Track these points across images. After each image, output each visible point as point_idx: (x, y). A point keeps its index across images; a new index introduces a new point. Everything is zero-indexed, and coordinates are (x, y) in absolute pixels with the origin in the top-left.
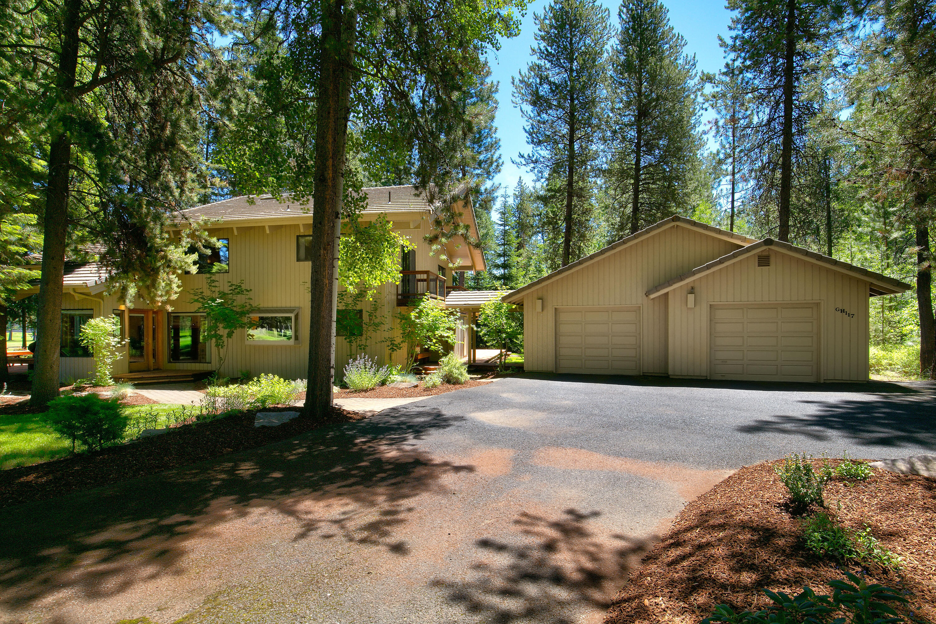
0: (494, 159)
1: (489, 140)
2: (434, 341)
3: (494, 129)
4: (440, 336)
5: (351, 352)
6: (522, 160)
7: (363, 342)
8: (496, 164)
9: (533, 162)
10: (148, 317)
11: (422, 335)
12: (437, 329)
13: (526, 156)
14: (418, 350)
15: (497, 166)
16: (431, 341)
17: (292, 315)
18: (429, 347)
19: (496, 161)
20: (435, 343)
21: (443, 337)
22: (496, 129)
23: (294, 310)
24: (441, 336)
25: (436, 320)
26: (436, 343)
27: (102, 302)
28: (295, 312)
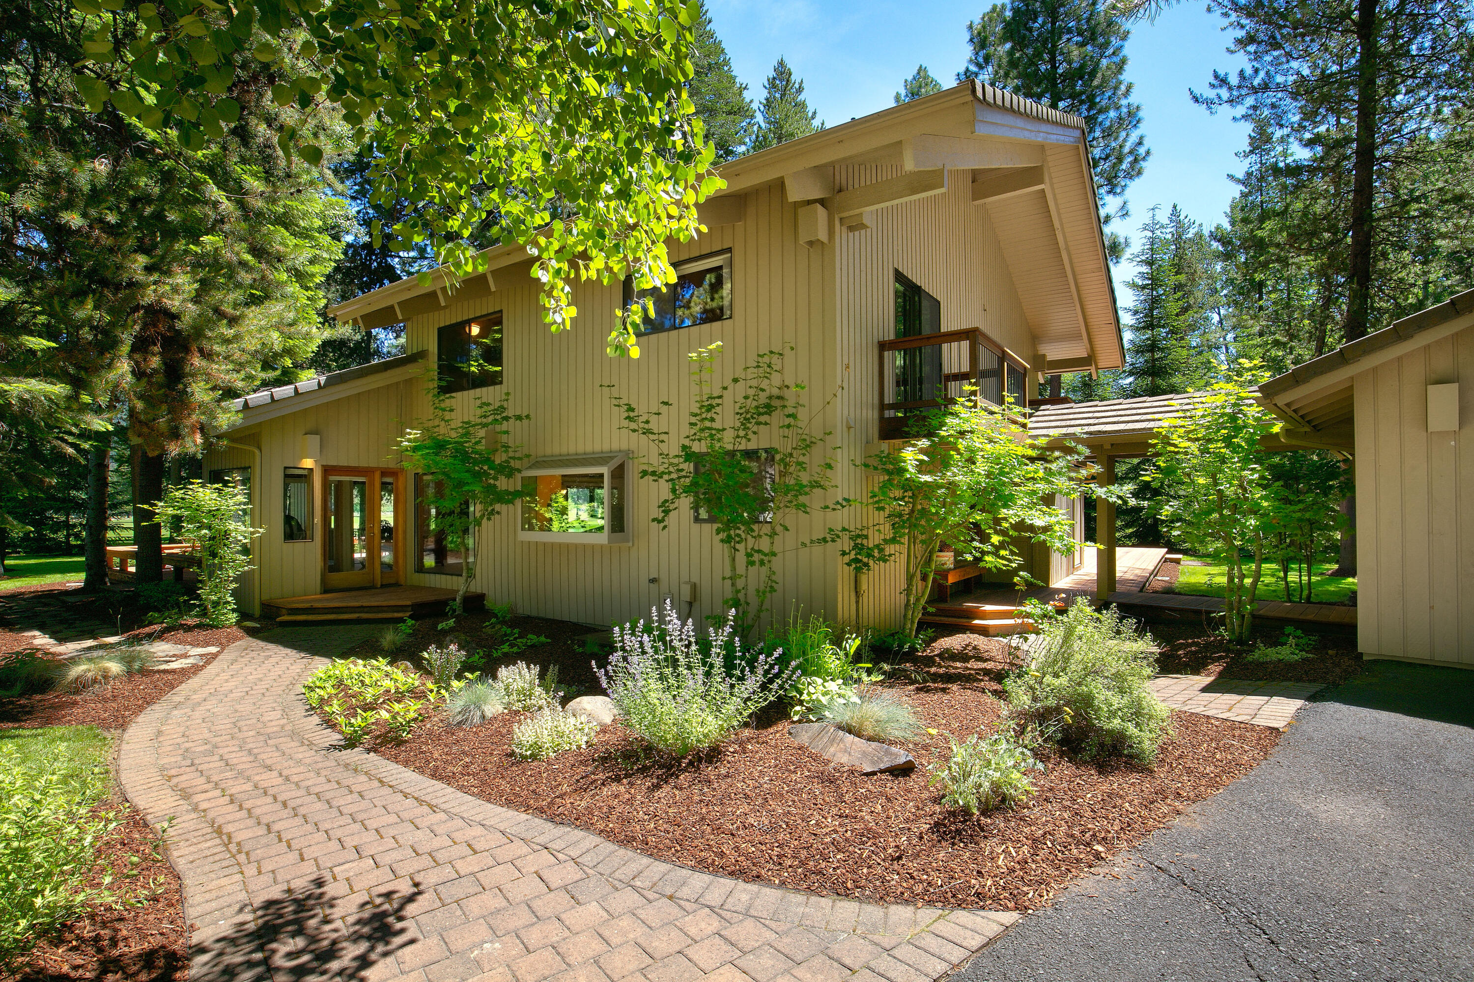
0: (1126, 150)
1: (1112, 114)
2: (996, 539)
3: (1123, 88)
4: (1015, 527)
5: (734, 568)
6: (1224, 93)
7: (764, 544)
8: (1130, 159)
9: (1255, 90)
10: (372, 484)
11: (952, 520)
12: (1007, 501)
13: (1234, 80)
14: (947, 559)
15: (1136, 160)
16: (985, 539)
17: (604, 470)
18: (977, 560)
19: (1131, 152)
20: (998, 548)
21: (1032, 528)
22: (1129, 87)
23: (612, 458)
24: (1020, 526)
25: (1002, 473)
26: (1002, 545)
27: (257, 452)
28: (615, 463)
